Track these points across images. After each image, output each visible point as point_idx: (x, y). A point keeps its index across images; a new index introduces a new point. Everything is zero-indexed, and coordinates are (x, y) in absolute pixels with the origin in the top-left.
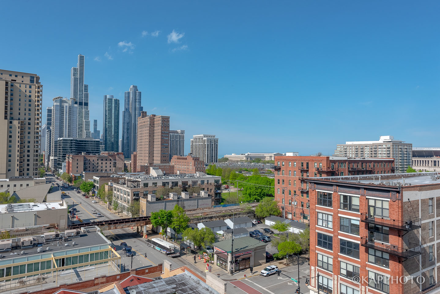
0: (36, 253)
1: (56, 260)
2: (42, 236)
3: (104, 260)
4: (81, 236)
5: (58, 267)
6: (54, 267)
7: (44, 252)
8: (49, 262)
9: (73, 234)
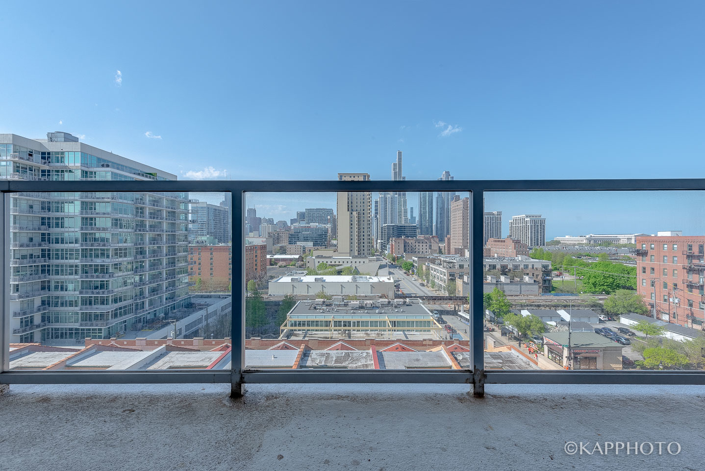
0: (375, 313)
1: (390, 322)
2: (378, 301)
3: (427, 328)
4: (407, 305)
5: (392, 326)
6: (389, 326)
7: (381, 313)
8: (385, 322)
9: (401, 303)
